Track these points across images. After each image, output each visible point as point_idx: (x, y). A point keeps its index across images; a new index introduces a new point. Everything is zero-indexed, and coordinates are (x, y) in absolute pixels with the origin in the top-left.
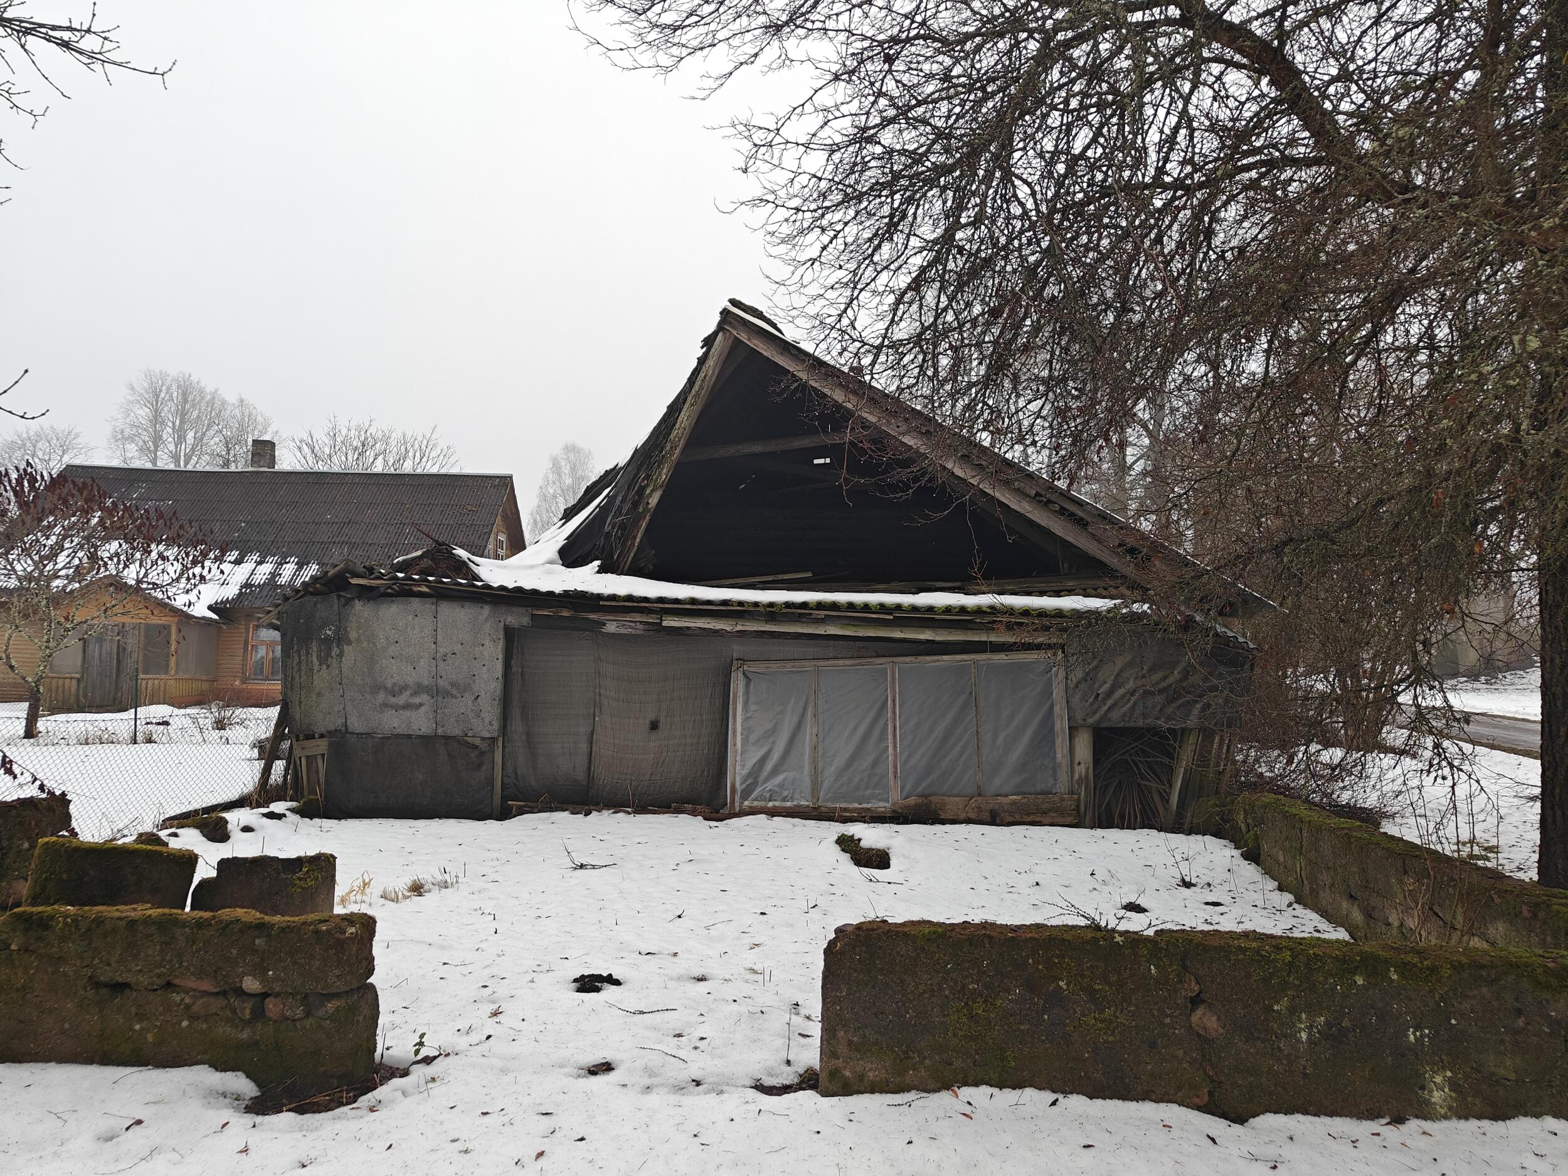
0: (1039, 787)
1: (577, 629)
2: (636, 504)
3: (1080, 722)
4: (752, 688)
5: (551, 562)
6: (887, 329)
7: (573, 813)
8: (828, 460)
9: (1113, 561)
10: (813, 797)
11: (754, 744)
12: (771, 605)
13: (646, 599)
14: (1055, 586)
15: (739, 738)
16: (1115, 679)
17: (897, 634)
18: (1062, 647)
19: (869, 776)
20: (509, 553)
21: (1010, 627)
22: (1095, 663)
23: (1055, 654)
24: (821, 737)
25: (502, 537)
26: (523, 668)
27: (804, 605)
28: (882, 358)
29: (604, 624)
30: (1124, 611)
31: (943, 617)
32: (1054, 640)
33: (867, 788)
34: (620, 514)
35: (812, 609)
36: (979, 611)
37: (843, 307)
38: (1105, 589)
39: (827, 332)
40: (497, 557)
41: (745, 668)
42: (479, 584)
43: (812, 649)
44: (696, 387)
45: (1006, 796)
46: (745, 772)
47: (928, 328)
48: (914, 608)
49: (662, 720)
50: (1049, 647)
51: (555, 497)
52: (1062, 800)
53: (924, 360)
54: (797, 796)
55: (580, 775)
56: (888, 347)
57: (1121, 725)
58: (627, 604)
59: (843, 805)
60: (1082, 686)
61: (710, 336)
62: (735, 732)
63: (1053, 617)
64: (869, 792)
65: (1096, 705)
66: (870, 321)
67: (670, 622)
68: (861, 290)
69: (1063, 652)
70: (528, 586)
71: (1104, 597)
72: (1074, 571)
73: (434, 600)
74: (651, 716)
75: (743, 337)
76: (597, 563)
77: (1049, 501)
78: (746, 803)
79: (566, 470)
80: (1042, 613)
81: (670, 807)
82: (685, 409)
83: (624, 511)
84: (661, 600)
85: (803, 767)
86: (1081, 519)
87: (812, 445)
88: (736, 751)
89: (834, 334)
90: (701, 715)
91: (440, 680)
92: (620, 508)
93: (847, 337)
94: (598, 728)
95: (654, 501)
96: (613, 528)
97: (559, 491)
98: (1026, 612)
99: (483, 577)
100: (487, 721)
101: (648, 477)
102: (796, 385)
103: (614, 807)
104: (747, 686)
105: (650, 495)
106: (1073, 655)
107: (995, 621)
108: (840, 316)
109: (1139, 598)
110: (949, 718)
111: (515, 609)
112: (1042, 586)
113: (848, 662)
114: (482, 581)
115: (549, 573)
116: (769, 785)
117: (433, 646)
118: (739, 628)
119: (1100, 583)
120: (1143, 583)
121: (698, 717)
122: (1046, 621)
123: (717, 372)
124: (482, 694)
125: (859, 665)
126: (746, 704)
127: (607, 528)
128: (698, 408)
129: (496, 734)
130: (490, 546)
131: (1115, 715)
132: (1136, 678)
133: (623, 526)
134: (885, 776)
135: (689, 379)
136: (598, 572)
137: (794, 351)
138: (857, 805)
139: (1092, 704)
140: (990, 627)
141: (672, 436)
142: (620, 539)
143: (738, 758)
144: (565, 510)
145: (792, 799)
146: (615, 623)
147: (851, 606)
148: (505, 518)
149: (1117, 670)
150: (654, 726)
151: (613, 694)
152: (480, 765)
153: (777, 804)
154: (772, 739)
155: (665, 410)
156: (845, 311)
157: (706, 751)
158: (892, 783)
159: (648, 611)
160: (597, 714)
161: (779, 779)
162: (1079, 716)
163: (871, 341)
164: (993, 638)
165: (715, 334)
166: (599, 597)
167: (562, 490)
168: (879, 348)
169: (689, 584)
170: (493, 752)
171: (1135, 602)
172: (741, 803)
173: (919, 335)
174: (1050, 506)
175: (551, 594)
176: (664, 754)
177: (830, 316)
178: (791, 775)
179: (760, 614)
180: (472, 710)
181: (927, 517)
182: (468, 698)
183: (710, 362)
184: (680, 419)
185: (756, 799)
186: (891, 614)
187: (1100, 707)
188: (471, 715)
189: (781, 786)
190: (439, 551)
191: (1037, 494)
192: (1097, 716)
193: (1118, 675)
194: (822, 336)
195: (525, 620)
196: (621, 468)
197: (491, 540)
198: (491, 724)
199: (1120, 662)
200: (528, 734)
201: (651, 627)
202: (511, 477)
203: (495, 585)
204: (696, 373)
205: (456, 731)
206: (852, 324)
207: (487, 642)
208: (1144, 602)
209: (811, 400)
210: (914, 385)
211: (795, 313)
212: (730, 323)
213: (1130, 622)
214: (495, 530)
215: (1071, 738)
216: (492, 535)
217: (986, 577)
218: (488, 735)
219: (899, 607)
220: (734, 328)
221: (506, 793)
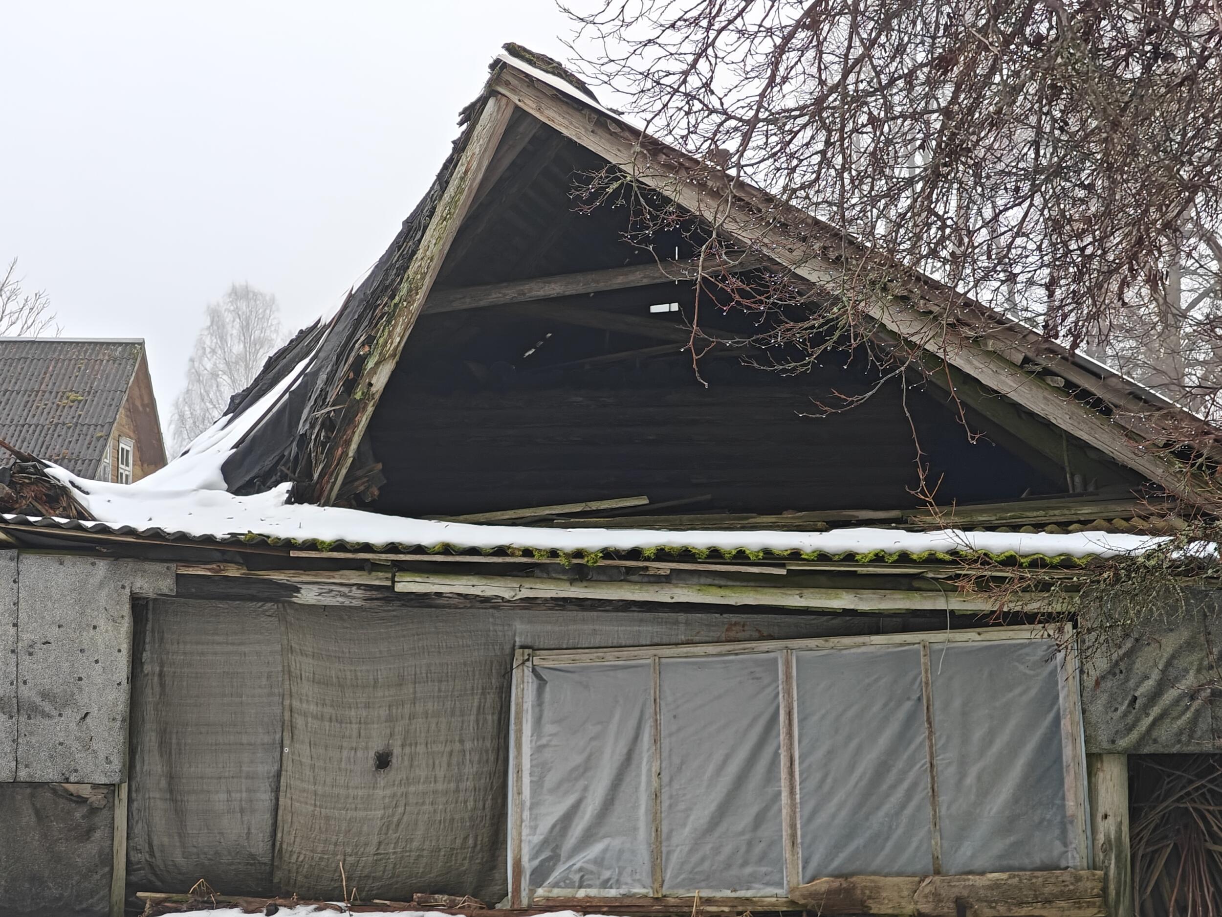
0: (1039, 858)
1: (253, 598)
2: (350, 386)
3: (1105, 745)
4: (547, 695)
5: (209, 486)
6: (762, 95)
7: (246, 912)
8: (675, 307)
9: (1156, 472)
10: (654, 881)
11: (552, 791)
12: (579, 553)
13: (367, 547)
14: (1058, 515)
15: (526, 780)
16: (1163, 671)
17: (793, 599)
18: (1072, 618)
19: (750, 844)
20: (138, 471)
21: (983, 585)
22: (1128, 644)
23: (1061, 630)
24: (665, 778)
25: (127, 445)
26: (162, 665)
27: (635, 553)
28: (757, 139)
29: (298, 590)
30: (1175, 555)
31: (871, 570)
32: (1058, 607)
33: (745, 864)
34: (324, 404)
35: (648, 559)
36: (932, 559)
37: (690, 59)
38: (1145, 518)
39: (666, 98)
40: (118, 478)
41: (536, 661)
42: (89, 524)
43: (649, 629)
44: (451, 190)
45: (983, 873)
46: (537, 839)
47: (833, 89)
48: (823, 557)
49: (397, 751)
50: (1050, 618)
51: (214, 375)
52: (1078, 879)
53: (828, 143)
54: (626, 878)
55: (259, 846)
56: (768, 121)
57: (1175, 749)
58: (335, 555)
59: (706, 893)
60: (1108, 684)
61: (473, 106)
62: (519, 771)
63: (1054, 567)
64: (748, 870)
65: (1130, 719)
66: (736, 80)
67: (407, 584)
68: (719, 32)
69: (1075, 627)
70: (170, 526)
71: (1141, 532)
72: (1091, 489)
73: (14, 552)
74: (377, 745)
75: (530, 106)
76: (287, 486)
77: (1047, 372)
78: (540, 892)
79: (234, 330)
80: (1038, 562)
81: (411, 900)
82: (432, 226)
83: (331, 398)
84: (393, 548)
85: (635, 829)
86: (1099, 401)
87: (646, 282)
88: (522, 803)
89: (678, 101)
90: (462, 741)
91: (22, 687)
92: (323, 394)
93: (697, 106)
94: (288, 765)
95: (380, 380)
96: (312, 427)
97: (222, 366)
98: (1011, 561)
99: (95, 513)
100: (102, 756)
101: (370, 340)
102: (615, 185)
103: (316, 900)
104: (540, 691)
105: (374, 370)
106: (1089, 631)
107: (958, 576)
108: (686, 73)
109: (1200, 533)
110: (884, 741)
111: (147, 566)
112: (1038, 516)
113: (711, 649)
114: (94, 519)
115: (206, 504)
116: (579, 861)
117: (13, 631)
118: (525, 593)
119: (1133, 509)
120: (1208, 509)
121: (457, 746)
122: (1043, 575)
123: (485, 164)
124: (94, 711)
125: (729, 653)
126: (538, 721)
127: (302, 428)
128: (454, 224)
129: (116, 779)
130: (107, 460)
131: (1165, 734)
132: (1199, 671)
133: (328, 424)
134: (775, 842)
135: (440, 176)
136: (288, 502)
137: (613, 128)
138: (728, 893)
139: (1125, 715)
140: (949, 587)
141: (410, 272)
142: (324, 445)
143: (526, 814)
144: (233, 398)
145: (618, 884)
146: (315, 588)
147: (715, 554)
148: (132, 411)
149: (1166, 656)
150: (383, 761)
151: (312, 708)
152: (91, 830)
153: (593, 892)
154: (582, 783)
155: (399, 228)
156: (693, 65)
157: (470, 805)
158: (787, 855)
159: (374, 567)
160: (287, 742)
161: (595, 850)
162: (1103, 737)
163: (740, 113)
164: (955, 604)
165: (482, 101)
166: (289, 544)
167: (227, 364)
168: (752, 123)
169: (440, 519)
170: (112, 808)
171: (1191, 540)
172: (532, 892)
173: (819, 102)
174: (1049, 379)
175: (208, 539)
176: (400, 810)
177: (668, 74)
178: (616, 843)
179: (562, 570)
180: (78, 739)
181: (836, 403)
182: (71, 716)
183: (475, 148)
184: (424, 243)
185: (556, 885)
186: (783, 566)
187: (1137, 720)
188: (76, 745)
189: (599, 861)
190: (23, 470)
191: (1026, 360)
192: (1134, 736)
193: (1169, 664)
194: (658, 106)
195: (166, 585)
196: (326, 327)
197: (109, 450)
198: (108, 761)
199: (1170, 643)
200: (171, 777)
201: (375, 594)
202: (142, 344)
203: (116, 526)
204: (450, 164)
205: (51, 774)
206: (707, 86)
207: (101, 623)
208: (1207, 538)
209: (639, 212)
210: (811, 184)
211: (611, 68)
212: (507, 84)
213: (1186, 573)
214: (114, 433)
215: (1091, 773)
216: (111, 442)
217: (942, 501)
218: (103, 780)
219: (795, 555)
220: (514, 90)
221: (133, 878)
